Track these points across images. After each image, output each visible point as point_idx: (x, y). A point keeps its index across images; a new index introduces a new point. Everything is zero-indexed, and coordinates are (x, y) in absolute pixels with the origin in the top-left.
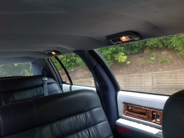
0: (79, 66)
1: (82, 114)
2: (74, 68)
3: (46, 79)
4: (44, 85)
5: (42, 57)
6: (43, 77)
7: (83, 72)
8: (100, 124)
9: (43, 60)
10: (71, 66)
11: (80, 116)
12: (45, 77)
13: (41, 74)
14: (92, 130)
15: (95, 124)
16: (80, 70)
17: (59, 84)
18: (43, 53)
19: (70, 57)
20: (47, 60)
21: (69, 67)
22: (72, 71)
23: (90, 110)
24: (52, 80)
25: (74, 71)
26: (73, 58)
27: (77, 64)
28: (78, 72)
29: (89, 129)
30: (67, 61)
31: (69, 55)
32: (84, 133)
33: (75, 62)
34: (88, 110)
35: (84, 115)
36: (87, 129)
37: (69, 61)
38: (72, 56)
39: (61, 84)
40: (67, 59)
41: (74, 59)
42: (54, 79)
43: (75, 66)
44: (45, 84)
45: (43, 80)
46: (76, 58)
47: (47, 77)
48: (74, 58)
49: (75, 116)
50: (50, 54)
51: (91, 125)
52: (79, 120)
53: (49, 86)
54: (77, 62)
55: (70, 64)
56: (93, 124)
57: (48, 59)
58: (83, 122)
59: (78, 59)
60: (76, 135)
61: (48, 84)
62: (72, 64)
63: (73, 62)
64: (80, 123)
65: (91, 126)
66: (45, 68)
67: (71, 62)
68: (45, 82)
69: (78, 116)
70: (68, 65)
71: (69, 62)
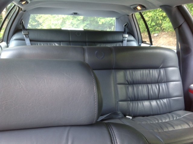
0: (165, 31)
1: (156, 70)
2: (157, 33)
3: (127, 36)
4: (124, 42)
5: (127, 12)
6: (124, 33)
7: (168, 38)
8: (172, 83)
9: (127, 16)
10: (155, 30)
11: (154, 71)
12: (126, 34)
13: (123, 30)
14: (163, 86)
15: (167, 81)
16: (164, 36)
17: (139, 43)
18: (128, 8)
19: (156, 20)
20: (131, 16)
21: (152, 32)
22: (155, 36)
23: (165, 67)
24: (132, 38)
25: (157, 36)
26: (159, 22)
27: (163, 29)
28: (161, 38)
29: (160, 85)
30: (152, 25)
31: (155, 18)
32: (154, 86)
33: (160, 27)
34: (162, 68)
35: (157, 71)
36: (158, 84)
37: (154, 24)
38: (158, 20)
39: (140, 44)
40: (152, 22)
41: (161, 23)
42: (134, 37)
43: (159, 31)
44: (125, 40)
45: (124, 36)
46: (163, 21)
47: (127, 34)
48: (161, 21)
49: (149, 69)
50: (135, 9)
51: (163, 81)
52: (152, 75)
53: (129, 43)
54: (163, 26)
55: (154, 28)
56: (165, 81)
57: (132, 14)
58: (155, 77)
59: (165, 23)
60: (146, 87)
61: (128, 41)
62: (156, 28)
63: (158, 26)
64: (152, 77)
65: (163, 83)
66: (128, 25)
67: (156, 26)
68: (125, 38)
69: (151, 71)
70: (152, 29)
71: (154, 26)
